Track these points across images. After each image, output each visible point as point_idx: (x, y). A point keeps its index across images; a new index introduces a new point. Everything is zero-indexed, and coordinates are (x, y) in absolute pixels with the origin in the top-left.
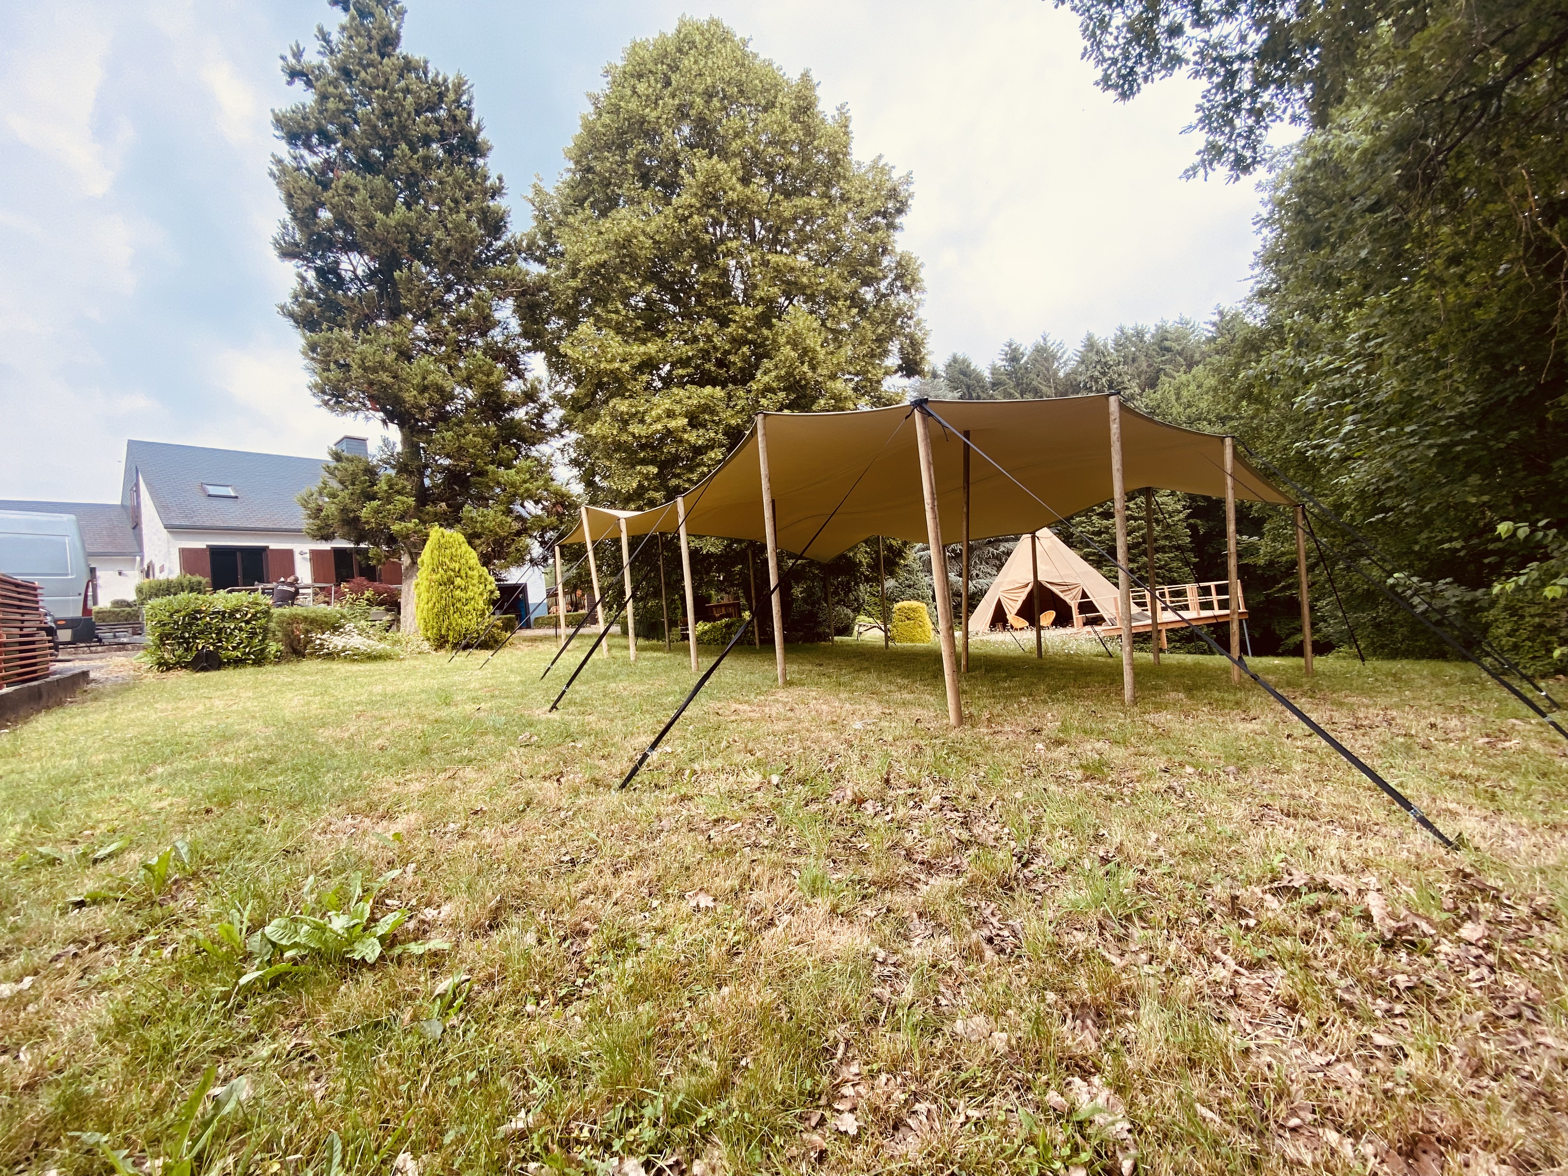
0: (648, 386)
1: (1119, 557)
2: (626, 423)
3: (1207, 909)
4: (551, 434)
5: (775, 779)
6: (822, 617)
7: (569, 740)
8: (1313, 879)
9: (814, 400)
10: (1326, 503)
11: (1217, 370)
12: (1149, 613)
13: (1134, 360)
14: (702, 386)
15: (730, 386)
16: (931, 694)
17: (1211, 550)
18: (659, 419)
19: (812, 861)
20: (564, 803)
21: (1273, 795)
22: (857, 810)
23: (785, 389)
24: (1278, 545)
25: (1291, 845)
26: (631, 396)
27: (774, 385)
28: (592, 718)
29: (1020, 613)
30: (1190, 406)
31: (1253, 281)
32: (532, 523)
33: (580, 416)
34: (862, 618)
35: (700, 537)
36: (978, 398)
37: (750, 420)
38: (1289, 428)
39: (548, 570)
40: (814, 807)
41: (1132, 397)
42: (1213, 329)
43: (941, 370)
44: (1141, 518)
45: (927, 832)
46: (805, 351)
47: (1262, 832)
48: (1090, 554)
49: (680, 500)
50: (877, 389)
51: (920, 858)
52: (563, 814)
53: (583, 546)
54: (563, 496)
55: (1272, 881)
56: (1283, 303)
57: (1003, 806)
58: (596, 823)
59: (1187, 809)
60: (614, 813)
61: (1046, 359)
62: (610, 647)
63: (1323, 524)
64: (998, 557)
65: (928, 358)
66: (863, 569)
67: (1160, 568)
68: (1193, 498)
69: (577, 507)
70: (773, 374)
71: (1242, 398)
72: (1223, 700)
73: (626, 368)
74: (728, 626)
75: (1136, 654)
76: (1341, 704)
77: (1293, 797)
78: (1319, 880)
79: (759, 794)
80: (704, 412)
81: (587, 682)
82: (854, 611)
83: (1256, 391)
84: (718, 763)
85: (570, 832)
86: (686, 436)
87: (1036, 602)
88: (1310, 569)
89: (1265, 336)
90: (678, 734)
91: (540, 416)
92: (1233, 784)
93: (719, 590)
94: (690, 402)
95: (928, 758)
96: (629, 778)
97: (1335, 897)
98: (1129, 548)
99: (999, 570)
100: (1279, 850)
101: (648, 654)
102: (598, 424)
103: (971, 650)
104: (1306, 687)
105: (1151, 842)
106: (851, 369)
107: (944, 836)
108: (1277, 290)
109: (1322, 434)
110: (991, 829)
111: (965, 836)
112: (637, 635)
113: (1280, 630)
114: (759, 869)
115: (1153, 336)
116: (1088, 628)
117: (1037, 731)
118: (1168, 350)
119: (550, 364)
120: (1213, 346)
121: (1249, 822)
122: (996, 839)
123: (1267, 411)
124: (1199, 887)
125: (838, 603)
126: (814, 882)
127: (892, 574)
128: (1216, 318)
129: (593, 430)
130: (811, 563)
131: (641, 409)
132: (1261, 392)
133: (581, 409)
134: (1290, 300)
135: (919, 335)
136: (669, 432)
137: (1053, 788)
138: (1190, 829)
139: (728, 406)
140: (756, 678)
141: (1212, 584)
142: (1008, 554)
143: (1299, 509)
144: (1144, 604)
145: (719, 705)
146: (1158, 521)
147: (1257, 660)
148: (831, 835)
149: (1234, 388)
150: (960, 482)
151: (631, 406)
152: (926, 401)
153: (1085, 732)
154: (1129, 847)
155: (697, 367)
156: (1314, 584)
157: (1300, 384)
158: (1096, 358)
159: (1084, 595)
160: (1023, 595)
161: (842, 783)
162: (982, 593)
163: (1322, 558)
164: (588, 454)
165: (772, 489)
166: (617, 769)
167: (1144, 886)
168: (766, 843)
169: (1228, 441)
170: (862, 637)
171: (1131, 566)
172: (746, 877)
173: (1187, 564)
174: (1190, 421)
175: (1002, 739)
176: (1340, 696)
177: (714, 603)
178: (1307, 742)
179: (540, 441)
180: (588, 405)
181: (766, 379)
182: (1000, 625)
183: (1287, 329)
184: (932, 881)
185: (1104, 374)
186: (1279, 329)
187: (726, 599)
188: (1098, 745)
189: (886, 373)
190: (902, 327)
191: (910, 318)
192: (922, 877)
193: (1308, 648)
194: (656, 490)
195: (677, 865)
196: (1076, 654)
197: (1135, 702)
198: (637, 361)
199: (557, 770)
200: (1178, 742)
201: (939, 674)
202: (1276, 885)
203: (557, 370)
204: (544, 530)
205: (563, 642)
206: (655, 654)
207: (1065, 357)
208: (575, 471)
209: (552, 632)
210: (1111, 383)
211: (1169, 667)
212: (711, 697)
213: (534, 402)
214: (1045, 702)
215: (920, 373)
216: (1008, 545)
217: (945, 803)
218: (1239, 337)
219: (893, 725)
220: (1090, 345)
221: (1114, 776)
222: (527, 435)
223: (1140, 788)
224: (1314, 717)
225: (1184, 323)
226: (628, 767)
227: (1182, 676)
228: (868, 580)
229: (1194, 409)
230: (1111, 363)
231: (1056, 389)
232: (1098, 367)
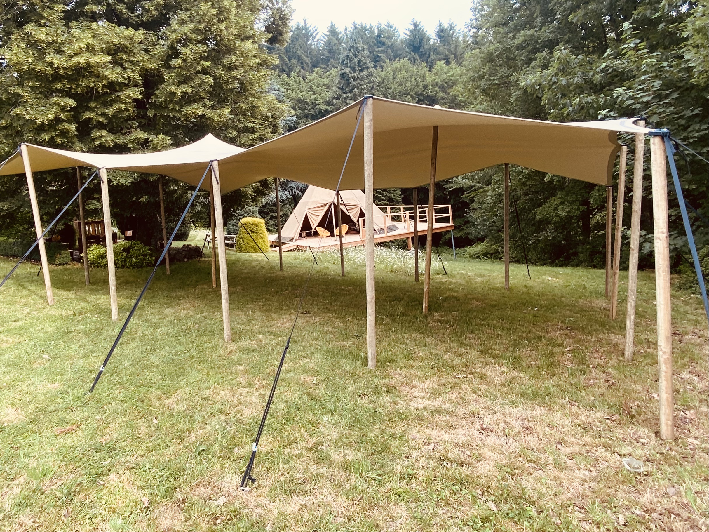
2: (42, 51)
29: (321, 224)
30: (401, 85)
42: (410, 34)
118: (383, 44)
128: (412, 27)
136: (89, 67)
159: (362, 213)
182: (307, 233)
185: (355, 56)
215: (280, 41)
220: (333, 32)
229: (403, 87)
230: (360, 49)
231: (311, 58)
232: (352, 50)
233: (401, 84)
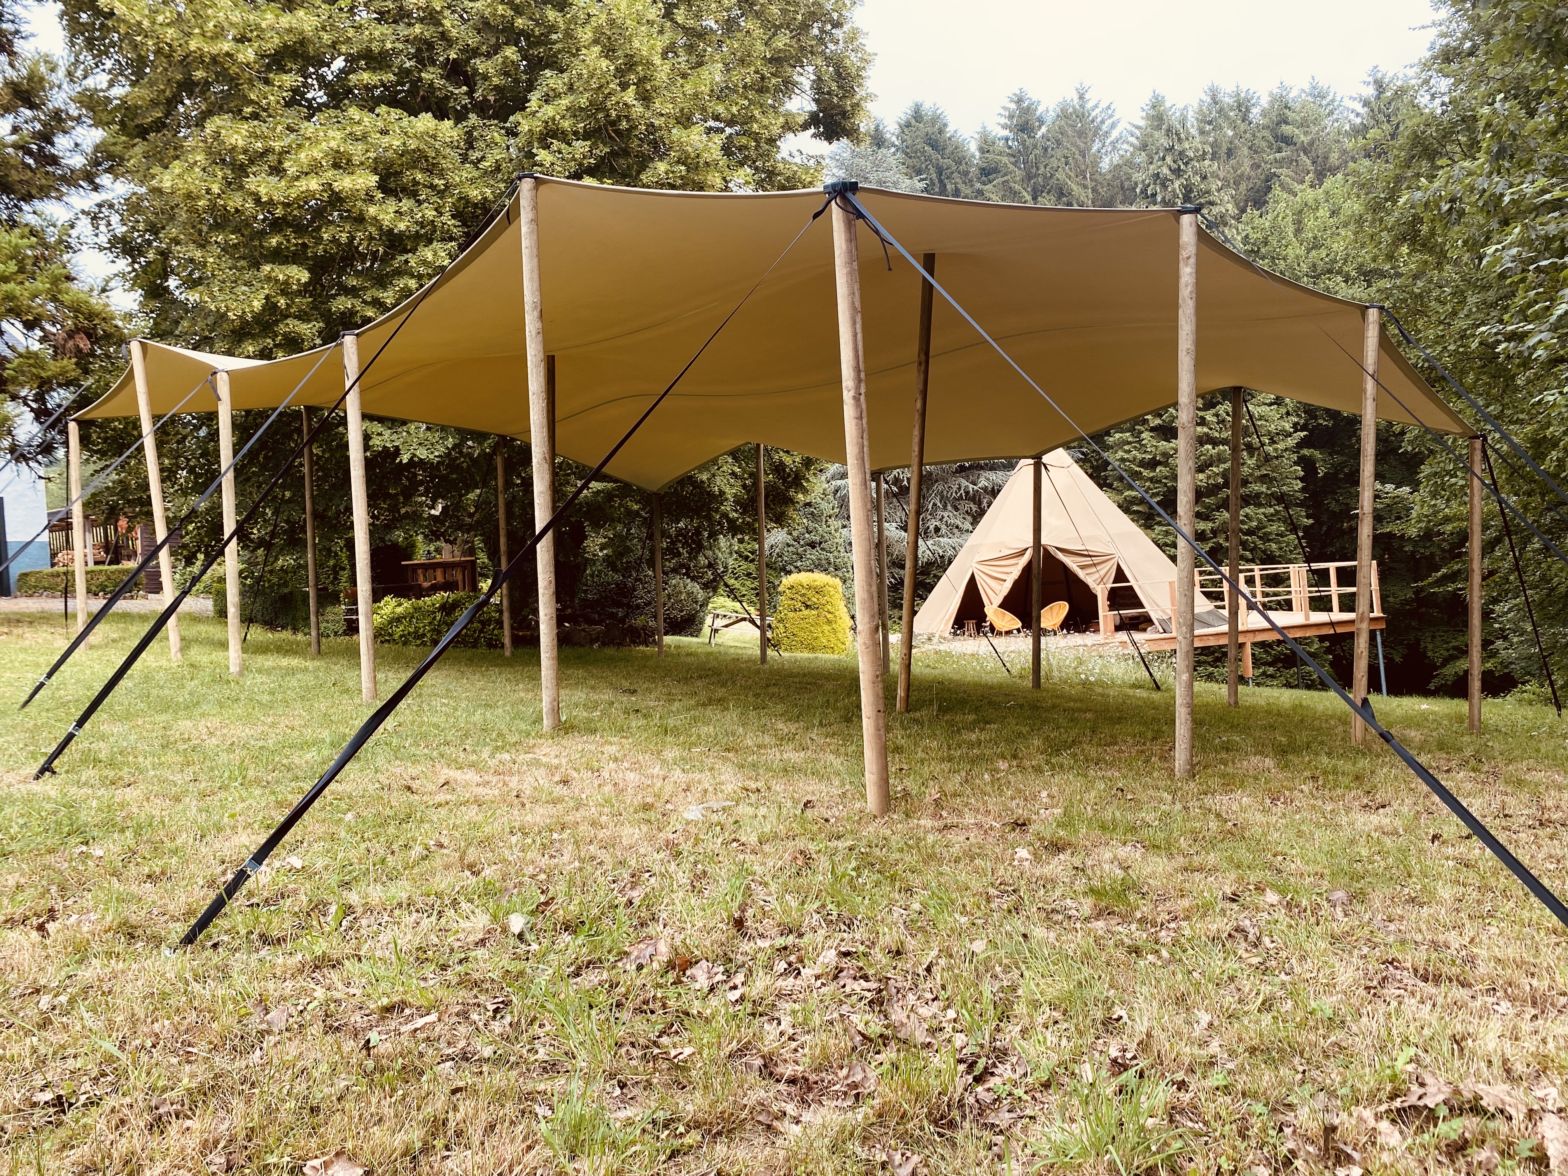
0: (296, 98)
1: (1180, 510)
2: (241, 170)
3: (1284, 1150)
4: (71, 179)
5: (517, 923)
6: (641, 595)
7: (74, 840)
8: (1457, 1092)
9: (644, 162)
10: (1520, 435)
11: (1365, 186)
12: (1225, 613)
13: (1230, 153)
14: (414, 112)
15: (473, 119)
16: (837, 753)
17: (1334, 506)
18: (315, 168)
19: (576, 1086)
20: (52, 976)
21: (1403, 942)
22: (677, 982)
23: (586, 136)
24: (1440, 503)
25: (1427, 1032)
26: (255, 116)
27: (566, 124)
28: (130, 794)
29: (1007, 604)
31: (1434, 32)
32: (18, 370)
33: (140, 148)
34: (721, 603)
35: (394, 423)
36: (957, 192)
37: (512, 188)
38: (1472, 299)
39: (53, 472)
40: (591, 978)
41: (1222, 221)
42: (1363, 111)
43: (891, 129)
44: (1224, 442)
45: (805, 1022)
46: (631, 64)
47: (1382, 1008)
48: (1133, 501)
49: (349, 341)
50: (767, 156)
51: (788, 1071)
52: (45, 1001)
53: (135, 424)
54: (91, 316)
55: (1393, 1097)
56: (1481, 76)
57: (950, 968)
58: (119, 1019)
59: (1263, 969)
60: (164, 996)
61: (1081, 134)
62: (186, 643)
63: (1514, 471)
64: (975, 498)
65: (869, 106)
66: (727, 507)
67: (1250, 532)
68: (1311, 411)
69: (122, 341)
70: (565, 102)
71: (1401, 239)
72: (1335, 772)
73: (248, 54)
74: (448, 608)
75: (1200, 686)
76: (1520, 783)
77: (1435, 945)
78: (1468, 1095)
79: (480, 953)
80: (413, 165)
81: (128, 716)
82: (705, 586)
83: (1425, 229)
84: (401, 890)
85: (63, 1038)
86: (372, 210)
87: (1035, 587)
88: (1488, 547)
89: (1446, 135)
90: (320, 830)
91: (46, 137)
92: (1342, 923)
93: (433, 536)
94: (385, 140)
95: (820, 878)
96: (204, 922)
97: (1491, 1125)
98: (1199, 494)
99: (975, 521)
100: (1406, 1041)
101: (270, 661)
102: (177, 167)
103: (916, 669)
104: (1468, 752)
105: (1198, 1031)
106: (720, 109)
107: (838, 1028)
108: (1471, 53)
109: (1523, 315)
110: (925, 1011)
111: (876, 1027)
112: (247, 619)
113: (1435, 651)
114: (466, 1107)
115: (1264, 114)
116: (1123, 636)
117: (1020, 825)
118: (1288, 140)
119: (74, 28)
120: (1361, 141)
121: (1362, 992)
122: (933, 1031)
123: (1439, 266)
124: (1274, 1110)
125: (675, 571)
126: (577, 1128)
127: (780, 520)
128: (1370, 92)
129: (166, 180)
130: (626, 489)
131: (277, 145)
132: (1432, 233)
133: (142, 132)
134: (1491, 73)
135: (852, 60)
136: (336, 199)
137: (1039, 932)
138: (1267, 1005)
139: (465, 159)
140: (499, 717)
141: (1332, 566)
142: (994, 492)
143: (1478, 444)
144: (1219, 597)
145: (413, 771)
146: (1250, 448)
147: (1395, 701)
148: (620, 1032)
149: (1391, 220)
150: (913, 349)
151: (253, 135)
152: (853, 187)
153: (1103, 827)
154: (1162, 1042)
155: (403, 73)
156: (1492, 573)
157: (1495, 225)
158: (1165, 142)
159: (1120, 575)
160: (1015, 572)
161: (653, 929)
162: (941, 564)
163: (1507, 530)
164: (154, 229)
165: (546, 334)
166: (179, 902)
167: (1182, 1112)
168: (487, 1052)
169: (1373, 314)
170: (719, 639)
171: (1202, 526)
172: (438, 1125)
173: (1294, 529)
174: (1316, 274)
175: (956, 838)
176: (1518, 768)
177: (420, 558)
178: (1462, 849)
179: (44, 193)
180: (159, 126)
181: (549, 111)
182: (971, 624)
183: (1481, 124)
184: (806, 1117)
185: (1178, 172)
186: (1469, 121)
187: (448, 553)
188: (1123, 852)
189: (788, 127)
190: (821, 40)
191: (837, 25)
192: (790, 1109)
193: (1476, 685)
194: (303, 317)
195: (291, 1104)
196: (1100, 683)
197: (1192, 775)
198: (273, 43)
199: (44, 904)
200: (1259, 846)
201: (852, 715)
202: (1397, 1103)
203: (90, 44)
204: (44, 386)
205: (80, 627)
206: (285, 662)
207: (1115, 134)
208: (123, 264)
209: (56, 605)
210: (1188, 189)
211: (1252, 712)
212: (397, 753)
213: (32, 106)
214: (1038, 770)
215: (852, 133)
216: (995, 477)
217: (845, 963)
218: (1405, 132)
219: (763, 811)
220: (1158, 117)
221: (1145, 909)
222: (15, 176)
223: (1187, 932)
224: (1475, 806)
225: (1319, 94)
226: (204, 899)
227: (1273, 728)
228: (734, 529)
229: (1323, 253)
230: (1191, 154)
231: (1094, 190)
232: (1169, 159)
233: (1316, 245)
